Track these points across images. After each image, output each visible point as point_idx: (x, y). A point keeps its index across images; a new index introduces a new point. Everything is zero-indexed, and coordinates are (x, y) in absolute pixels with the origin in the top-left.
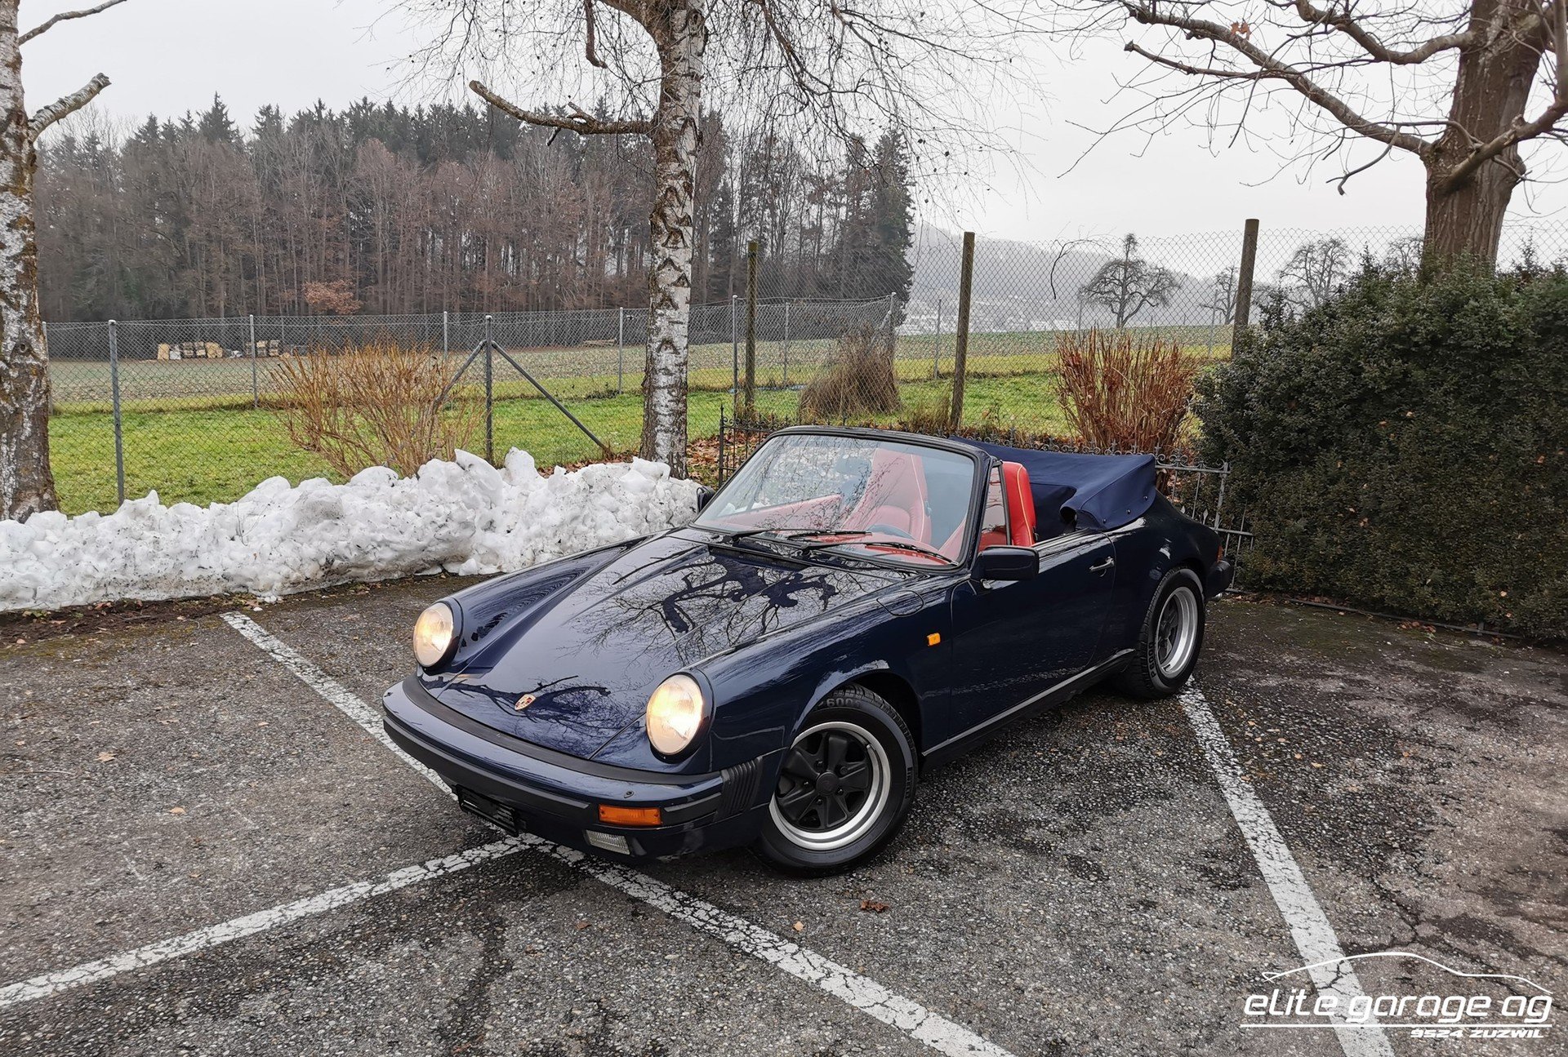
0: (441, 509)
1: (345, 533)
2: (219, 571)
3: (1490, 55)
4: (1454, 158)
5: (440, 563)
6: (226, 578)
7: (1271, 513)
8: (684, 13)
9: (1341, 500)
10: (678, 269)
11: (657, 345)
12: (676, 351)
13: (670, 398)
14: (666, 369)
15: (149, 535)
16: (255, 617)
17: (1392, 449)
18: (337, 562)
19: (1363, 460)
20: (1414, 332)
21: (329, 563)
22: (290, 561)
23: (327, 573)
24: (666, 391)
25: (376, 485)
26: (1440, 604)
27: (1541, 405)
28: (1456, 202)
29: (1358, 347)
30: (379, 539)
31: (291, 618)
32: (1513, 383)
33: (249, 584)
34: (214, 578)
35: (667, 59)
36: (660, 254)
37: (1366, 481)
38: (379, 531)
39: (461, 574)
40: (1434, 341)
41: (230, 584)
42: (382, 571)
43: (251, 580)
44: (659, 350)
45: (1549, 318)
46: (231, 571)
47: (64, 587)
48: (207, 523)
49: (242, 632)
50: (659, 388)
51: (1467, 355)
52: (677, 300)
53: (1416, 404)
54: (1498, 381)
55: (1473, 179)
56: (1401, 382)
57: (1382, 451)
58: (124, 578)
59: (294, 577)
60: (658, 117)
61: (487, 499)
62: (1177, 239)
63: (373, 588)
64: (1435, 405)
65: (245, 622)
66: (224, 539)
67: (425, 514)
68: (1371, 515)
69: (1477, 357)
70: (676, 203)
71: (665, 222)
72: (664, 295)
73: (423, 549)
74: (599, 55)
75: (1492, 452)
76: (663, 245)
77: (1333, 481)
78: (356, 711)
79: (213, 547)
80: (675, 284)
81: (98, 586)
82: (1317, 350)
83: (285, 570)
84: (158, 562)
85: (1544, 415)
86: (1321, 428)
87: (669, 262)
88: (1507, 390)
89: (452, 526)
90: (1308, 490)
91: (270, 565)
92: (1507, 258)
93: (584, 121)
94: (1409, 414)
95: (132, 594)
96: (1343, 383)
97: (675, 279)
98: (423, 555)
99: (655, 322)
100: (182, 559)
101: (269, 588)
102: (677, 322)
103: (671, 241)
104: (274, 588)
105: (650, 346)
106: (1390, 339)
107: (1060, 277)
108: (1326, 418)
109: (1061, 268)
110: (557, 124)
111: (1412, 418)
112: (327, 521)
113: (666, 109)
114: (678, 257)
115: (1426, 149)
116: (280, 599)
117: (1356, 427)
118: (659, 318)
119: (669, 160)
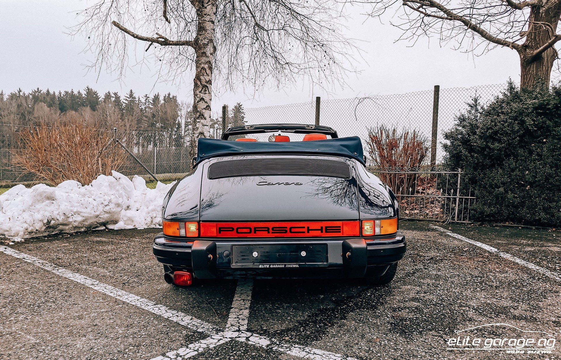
0: (106, 197)
1: (57, 207)
3: (544, 9)
4: (533, 48)
5: (104, 224)
7: (485, 187)
9: (517, 179)
10: (206, 102)
11: (197, 135)
12: (205, 137)
16: (12, 247)
17: (538, 155)
18: (53, 222)
19: (525, 161)
21: (49, 222)
22: (28, 221)
23: (47, 228)
25: (71, 188)
28: (535, 66)
29: (521, 113)
30: (75, 211)
31: (31, 246)
33: (6, 233)
35: (201, 14)
36: (198, 96)
37: (528, 170)
38: (75, 207)
39: (115, 229)
40: (557, 108)
42: (76, 227)
43: (7, 231)
44: (198, 137)
49: (5, 252)
52: (206, 115)
53: (548, 135)
55: (541, 57)
56: (541, 127)
57: (534, 156)
59: (29, 230)
60: (197, 40)
61: (126, 195)
62: (406, 95)
63: (71, 235)
65: (6, 248)
67: (98, 200)
68: (531, 184)
70: (205, 74)
71: (200, 82)
72: (200, 113)
73: (97, 216)
74: (168, 17)
76: (200, 92)
77: (513, 170)
78: (82, 280)
80: (205, 109)
83: (25, 226)
86: (506, 149)
87: (202, 99)
89: (112, 206)
90: (502, 176)
91: (18, 223)
93: (163, 40)
94: (545, 140)
96: (517, 128)
97: (205, 107)
98: (96, 220)
99: (196, 125)
101: (17, 235)
102: (206, 125)
103: (203, 90)
104: (20, 234)
105: (193, 136)
106: (536, 109)
107: (359, 112)
108: (509, 144)
109: (359, 109)
110: (152, 41)
111: (546, 141)
112: (48, 202)
113: (200, 35)
114: (206, 97)
115: (519, 47)
116: (23, 240)
117: (521, 147)
118: (198, 124)
119: (202, 56)
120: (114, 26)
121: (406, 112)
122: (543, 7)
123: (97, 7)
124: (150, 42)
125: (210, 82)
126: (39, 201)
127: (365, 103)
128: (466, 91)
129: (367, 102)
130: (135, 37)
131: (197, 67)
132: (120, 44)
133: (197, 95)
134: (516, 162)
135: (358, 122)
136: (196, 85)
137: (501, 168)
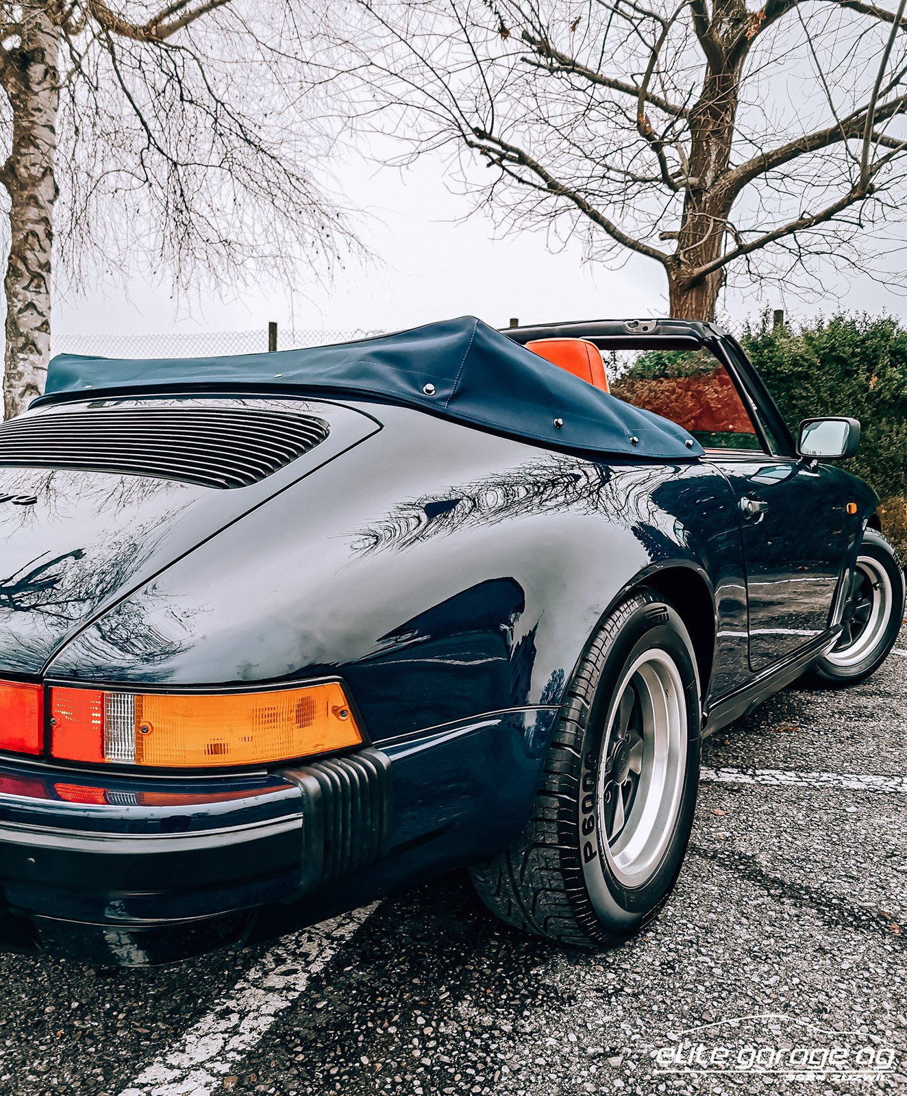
3: (709, 195)
8: (40, 68)
10: (41, 314)
28: (694, 294)
35: (21, 105)
36: (20, 297)
44: (22, 395)
52: (40, 345)
60: (11, 163)
70: (37, 247)
71: (26, 265)
72: (27, 339)
76: (25, 288)
80: (37, 329)
87: (31, 306)
97: (38, 324)
99: (15, 367)
103: (33, 284)
113: (22, 155)
114: (40, 302)
115: (665, 257)
118: (22, 363)
119: (28, 204)
122: (707, 191)
125: (47, 266)
131: (14, 229)
133: (16, 295)
136: (13, 271)
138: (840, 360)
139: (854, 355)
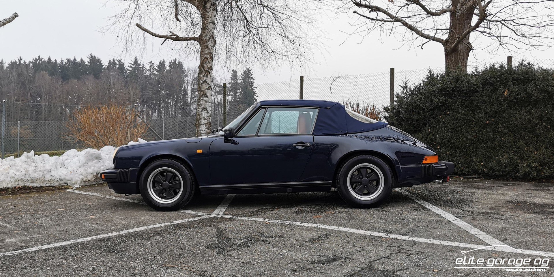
1: (103, 164)
2: (58, 177)
4: (451, 43)
6: (60, 180)
8: (210, 3)
9: (431, 141)
10: (208, 84)
12: (208, 112)
13: (206, 128)
14: (204, 118)
15: (34, 165)
16: (76, 189)
17: (444, 123)
19: (436, 128)
20: (447, 87)
21: (97, 175)
22: (83, 174)
23: (96, 179)
24: (204, 125)
26: (464, 169)
27: (485, 106)
28: (454, 55)
29: (431, 94)
32: (477, 100)
33: (68, 182)
34: (56, 180)
35: (204, 17)
36: (202, 79)
37: (438, 134)
40: (453, 90)
41: (61, 182)
43: (69, 180)
44: (202, 111)
45: (485, 80)
46: (62, 177)
47: (4, 180)
48: (53, 161)
49: (74, 192)
50: (202, 124)
51: (463, 93)
52: (208, 94)
53: (450, 109)
54: (472, 100)
55: (458, 49)
56: (444, 103)
57: (441, 124)
58: (25, 178)
59: (85, 179)
60: (201, 36)
62: (370, 75)
64: (455, 109)
66: (59, 167)
68: (440, 144)
69: (466, 93)
70: (208, 62)
71: (204, 69)
72: (204, 92)
74: (179, 17)
75: (473, 121)
76: (203, 76)
77: (428, 135)
79: (55, 169)
80: (207, 89)
81: (16, 181)
82: (419, 96)
83: (82, 177)
84: (37, 173)
85: (487, 109)
86: (423, 119)
87: (205, 82)
88: (475, 102)
91: (76, 175)
92: (470, 70)
93: (175, 37)
95: (28, 184)
96: (428, 105)
97: (207, 87)
99: (200, 102)
100: (45, 172)
101: (76, 183)
102: (208, 102)
103: (206, 74)
104: (78, 183)
105: (198, 110)
106: (440, 90)
107: (333, 88)
108: (424, 116)
109: (334, 86)
110: (166, 37)
111: (449, 114)
112: (96, 160)
113: (204, 33)
114: (209, 80)
115: (443, 41)
116: (80, 187)
117: (433, 118)
118: (202, 101)
119: (205, 49)
120: (136, 27)
121: (370, 88)
122: (458, 12)
123: (123, 12)
124: (165, 39)
125: (211, 68)
126: (90, 160)
127: (339, 81)
128: (413, 72)
129: (340, 80)
130: (153, 35)
131: (201, 57)
132: (141, 41)
134: (430, 129)
135: (334, 96)
136: (200, 71)
137: (421, 133)
138: (491, 84)
139: (497, 81)
